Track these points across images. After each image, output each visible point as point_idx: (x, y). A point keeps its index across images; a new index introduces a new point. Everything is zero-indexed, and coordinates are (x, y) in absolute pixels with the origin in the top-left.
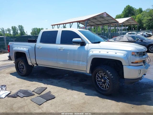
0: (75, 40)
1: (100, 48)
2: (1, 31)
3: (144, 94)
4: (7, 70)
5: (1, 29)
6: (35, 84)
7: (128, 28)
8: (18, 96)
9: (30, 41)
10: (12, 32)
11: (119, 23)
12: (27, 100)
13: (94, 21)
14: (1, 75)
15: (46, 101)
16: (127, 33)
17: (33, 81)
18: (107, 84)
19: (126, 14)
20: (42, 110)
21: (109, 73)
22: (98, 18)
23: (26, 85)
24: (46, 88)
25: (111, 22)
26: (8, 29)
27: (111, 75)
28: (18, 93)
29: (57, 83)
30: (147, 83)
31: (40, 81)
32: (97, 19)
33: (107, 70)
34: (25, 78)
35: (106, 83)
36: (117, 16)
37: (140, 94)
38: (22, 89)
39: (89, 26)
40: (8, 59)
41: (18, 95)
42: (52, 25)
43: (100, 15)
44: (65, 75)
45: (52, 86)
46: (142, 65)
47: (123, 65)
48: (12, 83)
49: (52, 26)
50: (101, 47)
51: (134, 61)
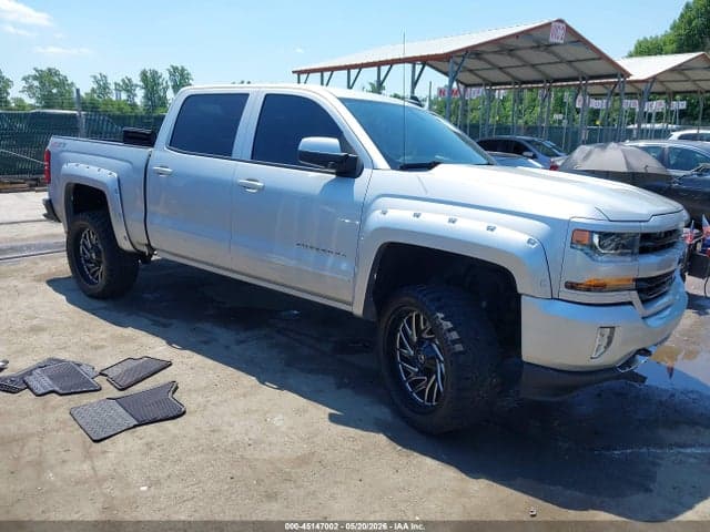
0: (311, 143)
1: (424, 195)
2: (95, 86)
3: (629, 451)
4: (42, 264)
5: (95, 77)
6: (128, 340)
7: (684, 107)
8: (28, 387)
9: (131, 138)
10: (139, 97)
11: (631, 78)
12: (54, 408)
13: (504, 61)
14: (5, 285)
15: (135, 426)
16: (676, 135)
17: (126, 327)
18: (437, 378)
19: (689, 36)
20: (93, 468)
21: (445, 328)
22: (525, 48)
23: (88, 340)
24: (169, 364)
25: (591, 74)
26: (123, 80)
27: (454, 335)
28: (31, 374)
29: (227, 347)
30: (673, 395)
31: (158, 327)
32: (519, 53)
33: (439, 310)
34: (100, 308)
35: (436, 373)
36: (640, 44)
37: (608, 449)
38: (62, 355)
39: (480, 85)
40: (45, 215)
41: (26, 384)
42: (299, 73)
43: (532, 33)
44: (284, 313)
45: (197, 359)
46: (630, 303)
47: (520, 290)
48: (35, 322)
49: (296, 75)
50: (426, 191)
51: (585, 278)
